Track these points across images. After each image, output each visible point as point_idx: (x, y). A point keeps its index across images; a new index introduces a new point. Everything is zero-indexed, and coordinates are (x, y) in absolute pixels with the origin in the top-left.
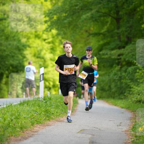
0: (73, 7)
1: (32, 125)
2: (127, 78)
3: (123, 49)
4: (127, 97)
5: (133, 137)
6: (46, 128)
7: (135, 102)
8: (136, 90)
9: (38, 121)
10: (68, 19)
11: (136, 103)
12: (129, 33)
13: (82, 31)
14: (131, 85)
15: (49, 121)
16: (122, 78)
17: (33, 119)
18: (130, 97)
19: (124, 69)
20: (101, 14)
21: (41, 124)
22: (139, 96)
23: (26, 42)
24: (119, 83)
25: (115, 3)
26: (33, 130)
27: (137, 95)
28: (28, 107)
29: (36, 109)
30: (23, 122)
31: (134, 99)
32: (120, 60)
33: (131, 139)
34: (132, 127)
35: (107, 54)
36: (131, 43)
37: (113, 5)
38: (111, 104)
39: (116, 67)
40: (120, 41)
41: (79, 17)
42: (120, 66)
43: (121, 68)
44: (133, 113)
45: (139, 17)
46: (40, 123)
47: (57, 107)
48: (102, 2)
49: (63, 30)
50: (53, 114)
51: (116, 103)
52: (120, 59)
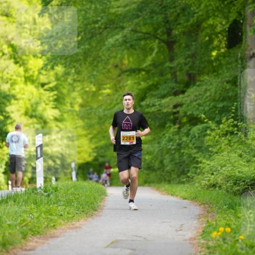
0: (90, 25)
1: (24, 239)
2: (191, 145)
3: (181, 96)
4: (192, 180)
5: (204, 249)
6: (48, 241)
7: (206, 186)
8: (208, 167)
9: (34, 230)
10: (82, 47)
11: (208, 189)
12: (190, 67)
13: (109, 67)
14: (198, 158)
15: (55, 228)
16: (182, 145)
17: (25, 228)
18: (198, 178)
19: (184, 130)
20: (140, 35)
21: (41, 235)
22: (213, 176)
23: (9, 90)
24: (177, 156)
25: (163, 16)
26: (26, 246)
27: (209, 175)
28: (16, 206)
29: (31, 209)
30: (7, 234)
31: (203, 182)
32: (177, 115)
33: (200, 252)
34: (201, 231)
35: (154, 105)
36: (194, 84)
37: (160, 18)
38: (164, 193)
39: (170, 127)
40: (176, 82)
41: (102, 42)
42: (177, 126)
43: (179, 128)
44: (202, 206)
45: (207, 38)
46: (38, 233)
47: (69, 203)
48: (140, 14)
49: (74, 67)
50: (61, 215)
51: (174, 190)
52: (178, 112)
